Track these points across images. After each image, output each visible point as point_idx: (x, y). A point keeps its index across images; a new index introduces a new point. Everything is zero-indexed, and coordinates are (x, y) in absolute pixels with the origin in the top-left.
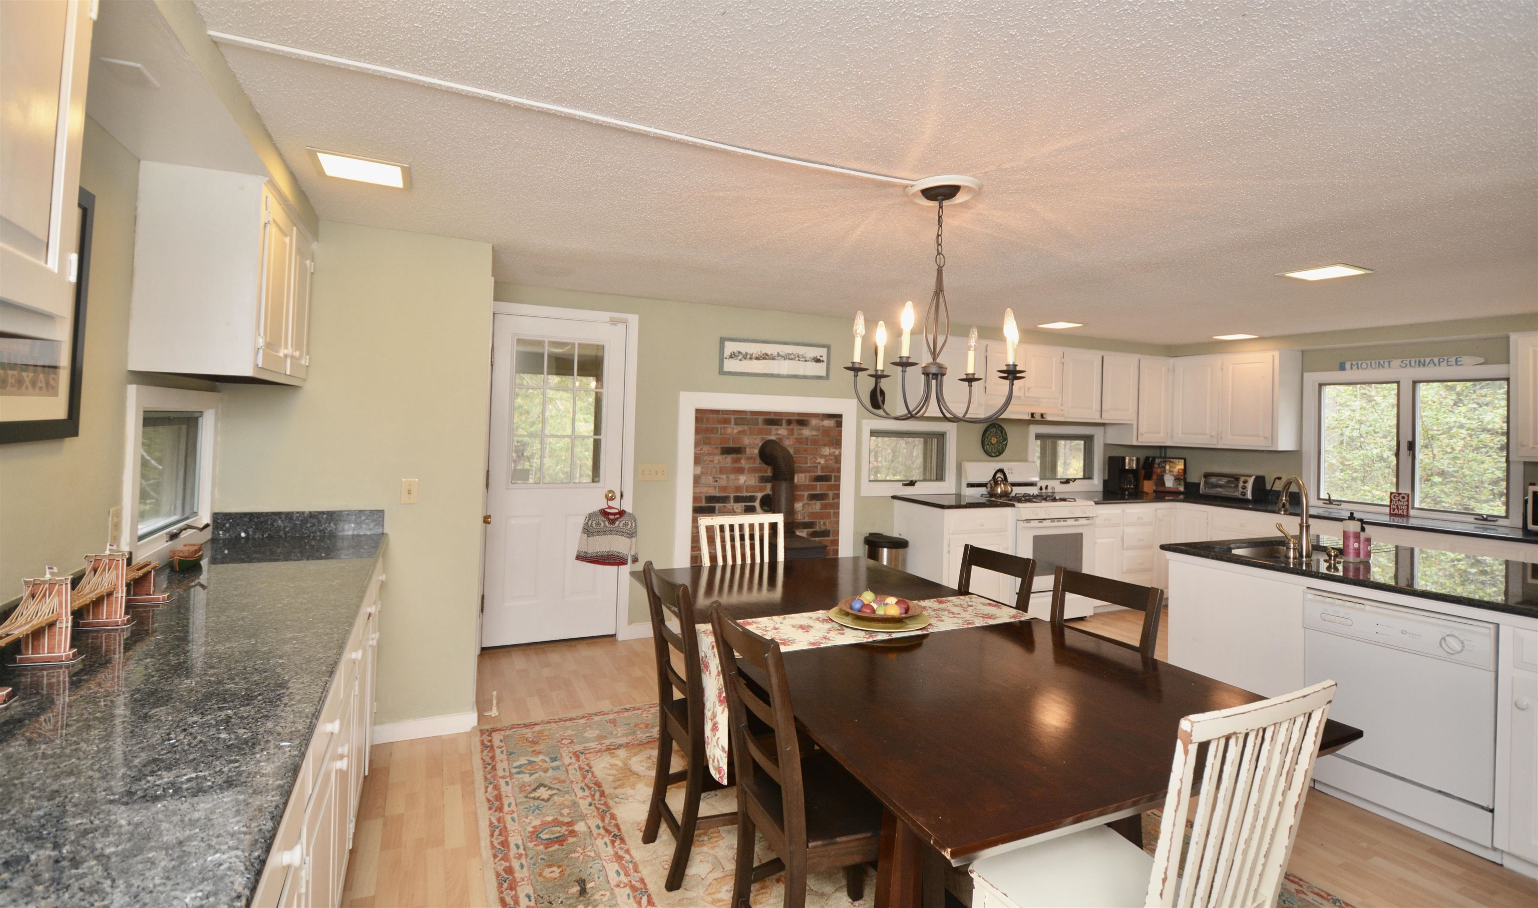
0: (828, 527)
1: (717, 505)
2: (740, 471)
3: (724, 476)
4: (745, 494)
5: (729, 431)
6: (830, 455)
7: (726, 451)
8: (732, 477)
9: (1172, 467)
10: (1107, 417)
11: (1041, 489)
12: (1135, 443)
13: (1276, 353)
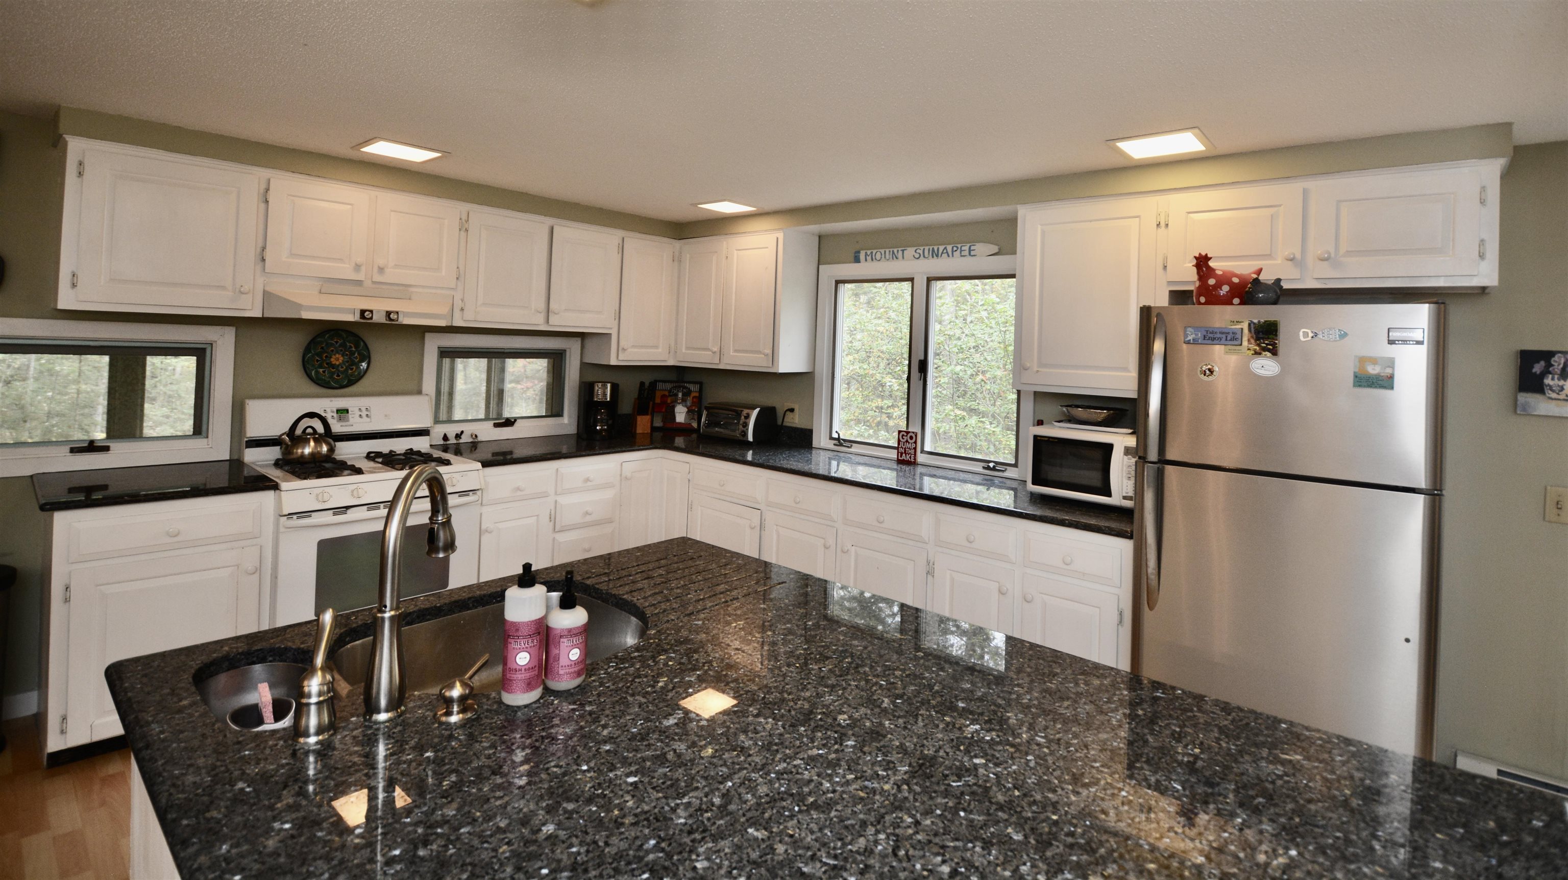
9: (687, 393)
10: (559, 323)
11: (445, 438)
12: (613, 362)
13: (780, 235)
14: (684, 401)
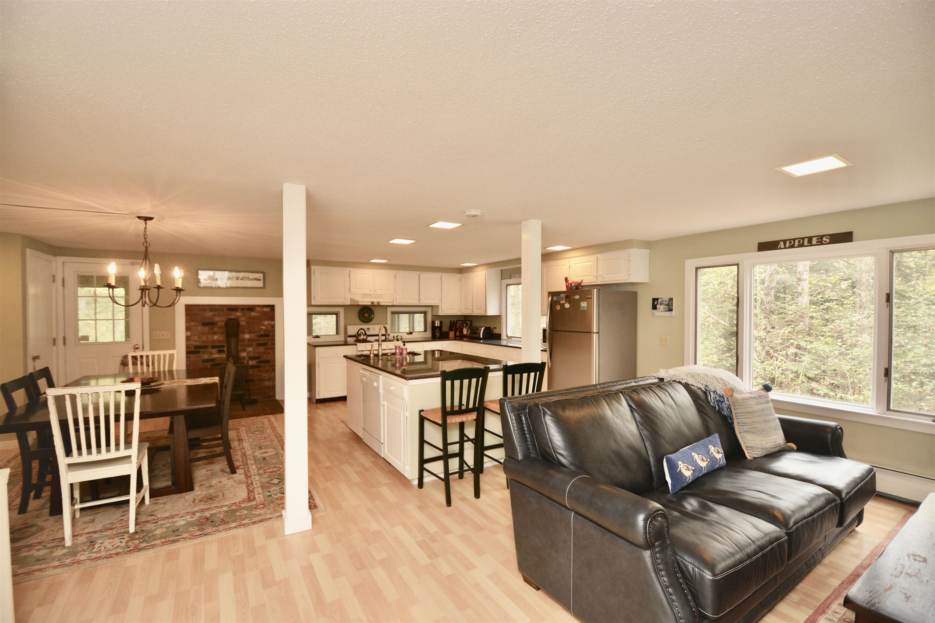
0: (269, 358)
1: (201, 350)
2: (215, 333)
3: (204, 336)
4: (218, 344)
5: (206, 314)
6: (269, 324)
7: (204, 324)
8: (210, 336)
9: (467, 325)
10: (423, 303)
11: (394, 337)
12: (440, 314)
13: (486, 272)
14: (466, 327)
